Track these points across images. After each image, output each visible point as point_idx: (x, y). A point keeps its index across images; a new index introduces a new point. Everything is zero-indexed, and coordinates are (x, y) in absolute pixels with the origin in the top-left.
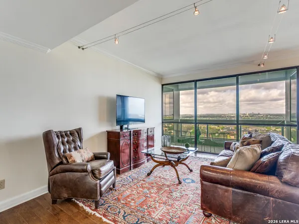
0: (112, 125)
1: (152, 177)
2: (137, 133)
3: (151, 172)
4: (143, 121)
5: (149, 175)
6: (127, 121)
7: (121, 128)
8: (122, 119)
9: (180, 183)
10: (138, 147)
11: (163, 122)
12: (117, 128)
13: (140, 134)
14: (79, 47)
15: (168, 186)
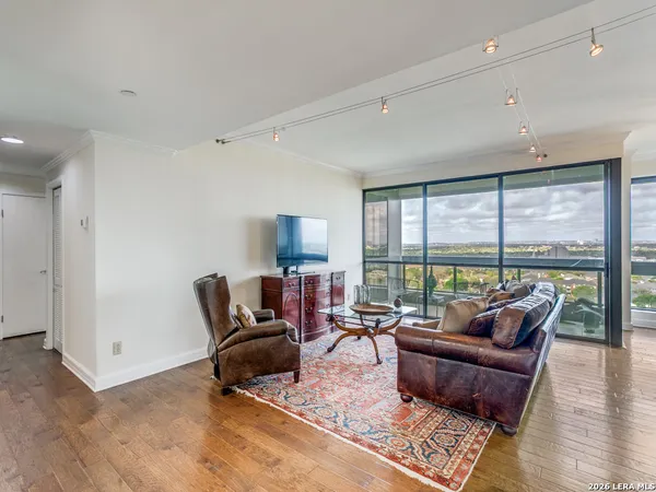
0: (270, 267)
1: (334, 355)
2: (313, 281)
3: (334, 346)
4: (324, 259)
5: (330, 350)
6: (300, 259)
7: (286, 272)
8: (289, 255)
9: (379, 362)
10: (313, 305)
11: (364, 262)
12: (278, 272)
13: (319, 282)
14: (218, 141)
15: (359, 366)
